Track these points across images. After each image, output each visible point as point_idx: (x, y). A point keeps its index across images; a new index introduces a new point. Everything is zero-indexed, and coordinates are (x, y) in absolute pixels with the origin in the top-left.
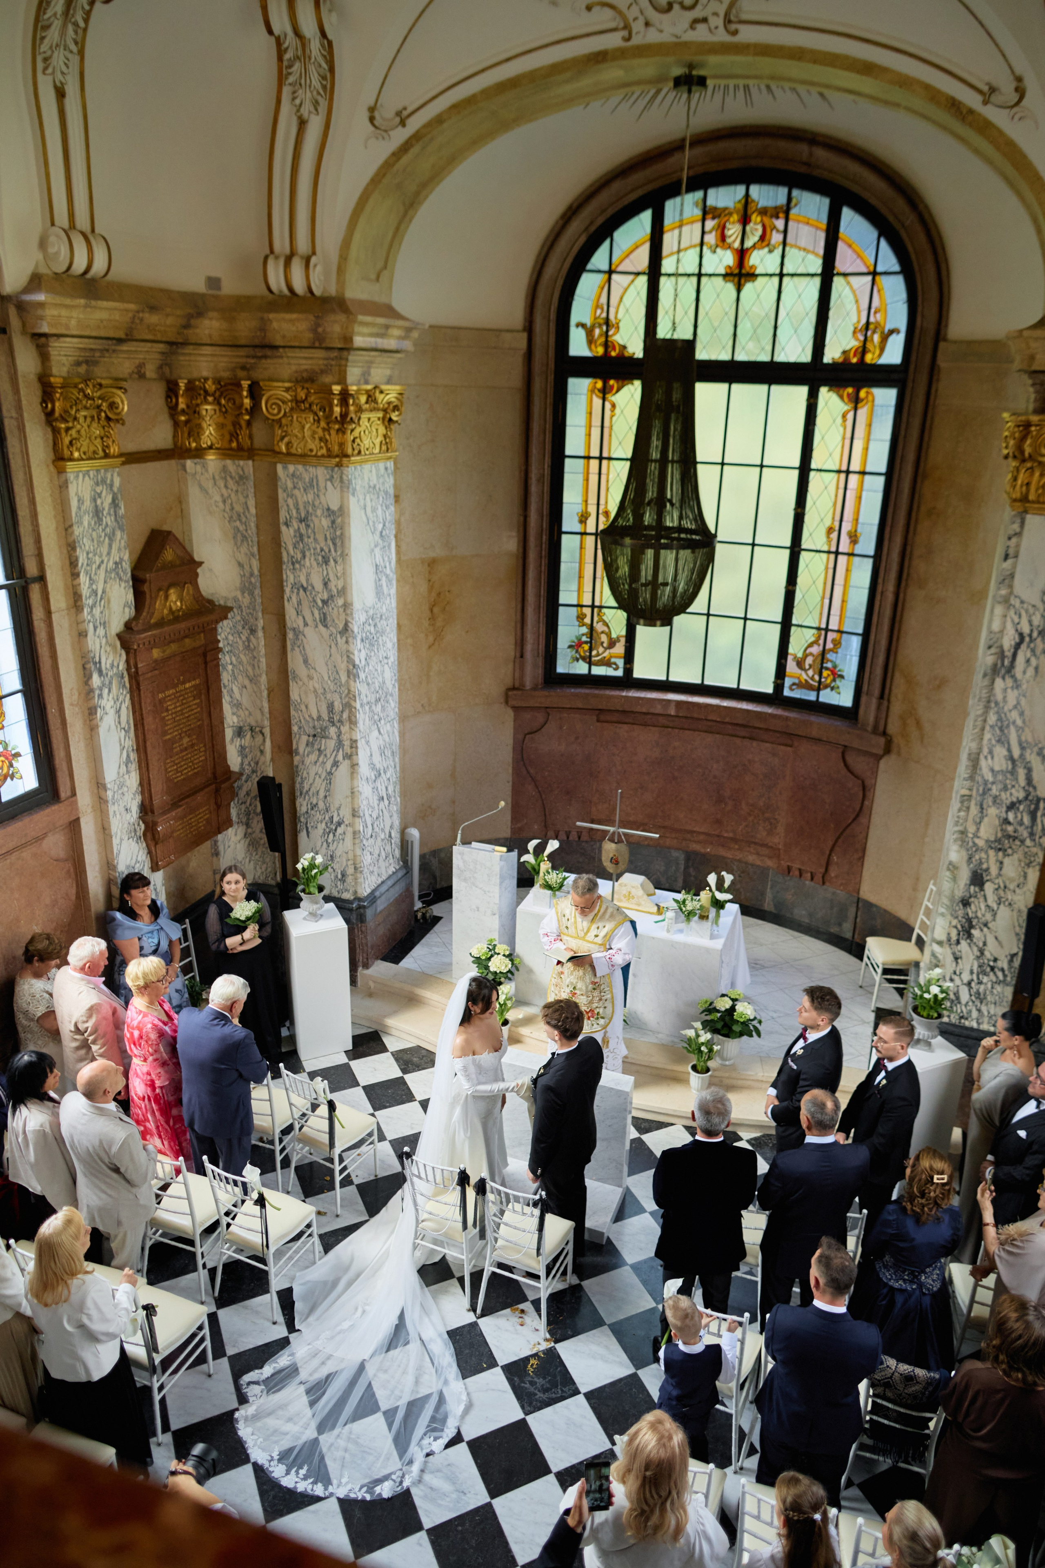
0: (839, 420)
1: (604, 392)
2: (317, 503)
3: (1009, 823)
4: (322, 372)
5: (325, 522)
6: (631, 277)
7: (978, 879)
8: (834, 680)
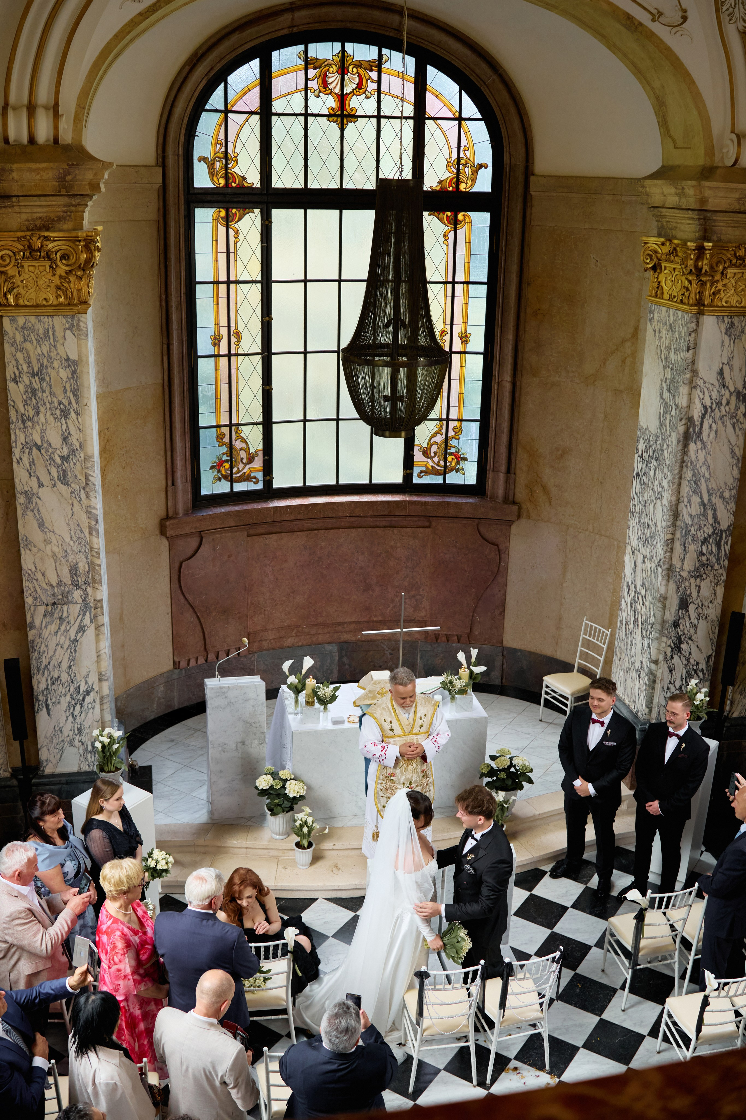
0: (442, 239)
1: (227, 221)
2: (53, 355)
3: (704, 554)
4: (60, 219)
5: (64, 374)
6: (246, 116)
7: (684, 604)
8: (458, 463)
